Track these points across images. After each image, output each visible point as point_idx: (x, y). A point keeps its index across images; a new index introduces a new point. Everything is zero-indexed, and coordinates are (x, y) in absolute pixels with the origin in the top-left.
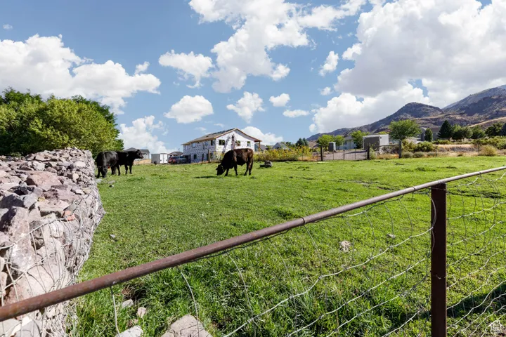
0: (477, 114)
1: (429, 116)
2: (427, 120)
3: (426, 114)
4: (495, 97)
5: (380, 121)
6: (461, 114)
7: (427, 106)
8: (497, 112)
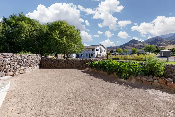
0: (153, 45)
1: (138, 44)
2: (138, 45)
3: (137, 43)
4: (159, 39)
5: (123, 45)
6: (149, 44)
7: (138, 41)
8: (160, 44)
